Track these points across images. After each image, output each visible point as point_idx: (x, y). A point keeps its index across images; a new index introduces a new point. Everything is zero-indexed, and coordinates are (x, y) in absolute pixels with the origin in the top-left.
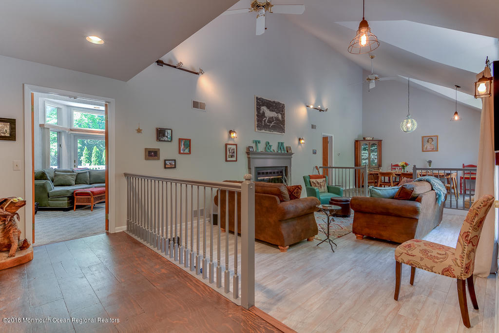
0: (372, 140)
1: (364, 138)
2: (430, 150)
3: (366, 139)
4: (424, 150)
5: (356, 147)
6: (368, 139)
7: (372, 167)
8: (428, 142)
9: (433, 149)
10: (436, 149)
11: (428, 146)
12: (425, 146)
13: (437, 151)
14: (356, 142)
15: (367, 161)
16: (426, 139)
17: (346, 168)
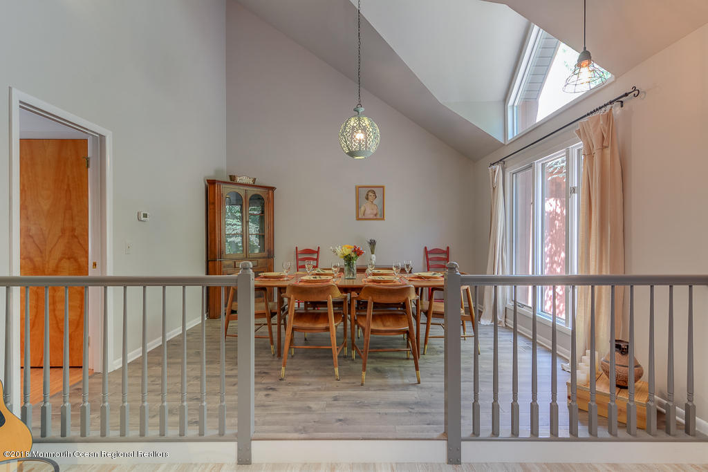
0: (253, 186)
1: (232, 178)
2: (371, 216)
3: (238, 180)
4: (360, 217)
5: (210, 199)
6: (244, 180)
7: (252, 255)
8: (367, 199)
9: (376, 215)
10: (380, 216)
11: (368, 208)
12: (363, 209)
13: (383, 219)
14: (211, 183)
15: (239, 239)
16: (364, 192)
17: (164, 282)
